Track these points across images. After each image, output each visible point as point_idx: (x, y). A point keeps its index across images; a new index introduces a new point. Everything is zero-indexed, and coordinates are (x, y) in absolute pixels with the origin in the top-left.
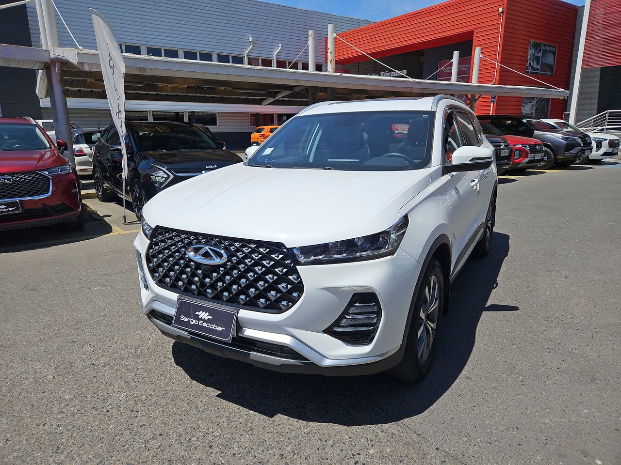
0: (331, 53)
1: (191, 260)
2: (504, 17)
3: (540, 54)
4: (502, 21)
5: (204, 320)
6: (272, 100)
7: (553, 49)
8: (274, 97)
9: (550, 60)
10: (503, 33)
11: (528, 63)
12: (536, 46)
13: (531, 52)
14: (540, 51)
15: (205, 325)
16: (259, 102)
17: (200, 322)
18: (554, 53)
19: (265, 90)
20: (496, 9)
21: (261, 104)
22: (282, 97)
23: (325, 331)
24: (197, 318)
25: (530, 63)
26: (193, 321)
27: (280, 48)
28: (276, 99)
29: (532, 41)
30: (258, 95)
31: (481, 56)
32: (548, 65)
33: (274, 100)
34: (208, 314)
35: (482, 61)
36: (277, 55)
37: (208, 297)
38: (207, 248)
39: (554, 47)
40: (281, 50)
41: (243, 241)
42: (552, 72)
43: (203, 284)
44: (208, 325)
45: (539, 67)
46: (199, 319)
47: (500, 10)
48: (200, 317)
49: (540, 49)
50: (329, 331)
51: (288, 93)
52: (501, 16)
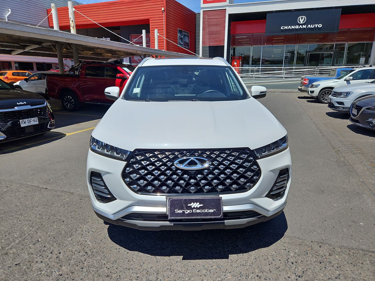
0: (72, 21)
1: (177, 169)
2: (165, 14)
3: (183, 37)
4: (164, 15)
5: (197, 208)
6: (21, 51)
7: (187, 34)
8: (24, 49)
9: (187, 40)
10: (165, 22)
11: (178, 41)
12: (181, 32)
13: (179, 35)
14: (182, 35)
15: (198, 211)
16: (9, 52)
17: (194, 211)
18: (188, 36)
19: (18, 44)
20: (160, 8)
21: (11, 54)
22: (30, 50)
23: (266, 196)
24: (190, 208)
25: (179, 41)
26: (187, 211)
27: (10, 12)
28: (25, 50)
29: (179, 29)
30: (9, 47)
31: (158, 34)
32: (186, 43)
33: (23, 51)
34: (198, 203)
35: (159, 37)
36: (8, 17)
37: (191, 193)
38: (192, 158)
39: (188, 33)
40: (11, 14)
41: (221, 150)
42: (188, 47)
43: (188, 184)
44: (201, 211)
45: (183, 44)
46: (192, 209)
47: (163, 9)
48: (193, 207)
49: (182, 34)
50: (268, 196)
51: (37, 46)
52: (163, 13)
